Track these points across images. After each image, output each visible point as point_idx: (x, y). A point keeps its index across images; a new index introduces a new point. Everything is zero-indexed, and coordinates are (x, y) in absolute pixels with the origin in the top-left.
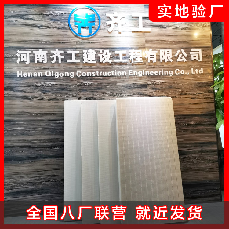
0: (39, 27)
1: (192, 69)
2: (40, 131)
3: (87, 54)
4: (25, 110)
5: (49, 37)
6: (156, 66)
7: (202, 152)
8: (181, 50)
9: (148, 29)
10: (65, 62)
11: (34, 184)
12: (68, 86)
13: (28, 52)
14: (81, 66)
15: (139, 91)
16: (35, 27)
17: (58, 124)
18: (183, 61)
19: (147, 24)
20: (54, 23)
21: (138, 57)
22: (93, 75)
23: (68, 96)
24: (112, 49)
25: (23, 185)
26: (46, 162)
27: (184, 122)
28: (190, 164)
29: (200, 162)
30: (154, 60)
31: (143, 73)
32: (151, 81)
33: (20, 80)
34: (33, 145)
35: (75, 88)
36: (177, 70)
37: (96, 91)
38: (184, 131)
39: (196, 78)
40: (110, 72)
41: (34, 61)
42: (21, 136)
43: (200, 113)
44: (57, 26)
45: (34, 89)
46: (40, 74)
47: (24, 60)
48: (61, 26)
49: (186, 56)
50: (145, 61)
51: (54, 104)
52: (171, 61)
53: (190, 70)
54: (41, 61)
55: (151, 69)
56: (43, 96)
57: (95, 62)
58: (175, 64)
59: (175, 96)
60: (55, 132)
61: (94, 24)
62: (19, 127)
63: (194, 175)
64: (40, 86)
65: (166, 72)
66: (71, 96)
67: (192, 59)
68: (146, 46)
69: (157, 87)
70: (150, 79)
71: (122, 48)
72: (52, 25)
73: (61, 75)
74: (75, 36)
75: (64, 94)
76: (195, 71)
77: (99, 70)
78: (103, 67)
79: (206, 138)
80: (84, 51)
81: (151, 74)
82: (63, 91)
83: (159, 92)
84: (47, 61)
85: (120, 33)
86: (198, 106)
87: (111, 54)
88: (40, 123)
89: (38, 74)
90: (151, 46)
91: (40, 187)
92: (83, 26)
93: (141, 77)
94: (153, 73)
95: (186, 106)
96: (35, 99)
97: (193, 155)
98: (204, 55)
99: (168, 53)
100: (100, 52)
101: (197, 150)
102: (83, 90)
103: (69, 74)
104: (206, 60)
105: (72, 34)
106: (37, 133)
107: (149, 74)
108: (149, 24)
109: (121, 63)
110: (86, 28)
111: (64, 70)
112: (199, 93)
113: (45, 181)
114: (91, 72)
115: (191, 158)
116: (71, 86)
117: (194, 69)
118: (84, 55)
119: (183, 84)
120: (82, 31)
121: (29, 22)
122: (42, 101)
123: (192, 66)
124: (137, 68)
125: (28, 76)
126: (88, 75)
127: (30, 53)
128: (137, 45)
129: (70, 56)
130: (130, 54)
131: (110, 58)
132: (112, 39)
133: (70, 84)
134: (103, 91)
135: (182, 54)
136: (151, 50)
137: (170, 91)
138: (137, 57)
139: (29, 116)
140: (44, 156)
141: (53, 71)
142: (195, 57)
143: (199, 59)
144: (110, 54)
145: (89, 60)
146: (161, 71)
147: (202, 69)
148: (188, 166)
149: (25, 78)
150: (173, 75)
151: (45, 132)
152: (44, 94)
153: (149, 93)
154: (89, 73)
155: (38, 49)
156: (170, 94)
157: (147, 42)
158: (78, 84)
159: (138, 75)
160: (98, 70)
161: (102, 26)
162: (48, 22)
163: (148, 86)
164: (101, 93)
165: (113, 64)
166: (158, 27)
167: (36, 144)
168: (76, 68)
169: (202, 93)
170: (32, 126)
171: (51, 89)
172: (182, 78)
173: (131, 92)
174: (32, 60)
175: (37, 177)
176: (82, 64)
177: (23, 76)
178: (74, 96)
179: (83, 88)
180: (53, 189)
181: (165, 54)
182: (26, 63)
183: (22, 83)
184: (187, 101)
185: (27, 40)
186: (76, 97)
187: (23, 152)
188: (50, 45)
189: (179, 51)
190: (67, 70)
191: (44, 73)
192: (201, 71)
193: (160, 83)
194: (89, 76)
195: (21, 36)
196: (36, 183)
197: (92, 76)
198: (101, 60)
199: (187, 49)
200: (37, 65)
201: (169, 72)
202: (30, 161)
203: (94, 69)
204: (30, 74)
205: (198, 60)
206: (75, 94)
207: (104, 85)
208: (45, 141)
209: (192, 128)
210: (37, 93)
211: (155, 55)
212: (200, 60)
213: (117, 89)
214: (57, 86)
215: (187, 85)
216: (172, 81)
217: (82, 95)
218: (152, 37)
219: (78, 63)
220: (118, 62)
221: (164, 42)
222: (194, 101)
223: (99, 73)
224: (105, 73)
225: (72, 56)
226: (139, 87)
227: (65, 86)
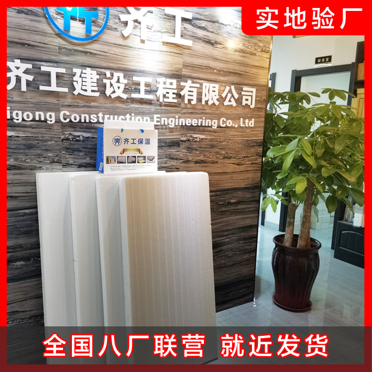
1: (242, 119)
3: (80, 76)
6: (194, 111)
7: (239, 240)
8: (230, 87)
9: (188, 43)
10: (36, 90)
12: (42, 140)
14: (70, 101)
15: (168, 153)
17: (21, 216)
18: (232, 105)
19: (188, 33)
21: (171, 91)
22: (92, 121)
23: (42, 160)
24: (128, 71)
27: (224, 200)
28: (224, 259)
29: (236, 254)
30: (192, 100)
31: (175, 120)
32: (185, 135)
35: (57, 145)
36: (223, 120)
38: (223, 213)
39: (244, 134)
40: (124, 118)
43: (244, 186)
49: (236, 98)
50: (180, 100)
52: (217, 103)
53: (238, 121)
55: (188, 116)
57: (97, 94)
58: (221, 110)
59: (216, 160)
60: (15, 232)
61: (97, 16)
63: (227, 273)
66: (48, 162)
67: (243, 104)
68: (183, 73)
69: (194, 146)
70: (185, 132)
71: (145, 73)
73: (28, 116)
75: (33, 157)
76: (244, 123)
77: (104, 112)
78: (110, 105)
79: (247, 220)
80: (75, 70)
81: (187, 124)
82: (31, 151)
83: (196, 155)
85: (143, 41)
86: (242, 176)
87: (126, 81)
90: (190, 74)
92: (73, 14)
93: (172, 128)
94: (190, 122)
95: (228, 176)
97: (229, 246)
98: (257, 99)
99: (214, 89)
100: (105, 75)
101: (235, 238)
102: (73, 149)
103: (45, 116)
104: (260, 106)
105: (49, 28)
107: (184, 124)
108: (190, 33)
109: (142, 101)
110: (80, 21)
111: (32, 105)
112: (246, 157)
114: (90, 114)
116: (48, 141)
117: (244, 119)
118: (75, 78)
119: (227, 142)
120: (71, 25)
123: (242, 113)
124: (167, 112)
126: (83, 121)
128: (169, 69)
129: (46, 78)
130: (158, 85)
131: (125, 88)
132: (128, 52)
133: (47, 137)
135: (232, 94)
136: (189, 82)
137: (210, 153)
138: (168, 93)
141: (9, 108)
142: (247, 100)
143: (251, 104)
144: (124, 81)
145: (86, 90)
147: (253, 119)
148: (223, 262)
150: (217, 127)
153: (181, 155)
154: (85, 117)
156: (210, 158)
157: (186, 66)
158: (62, 137)
159: (168, 124)
160: (102, 112)
161: (111, 23)
163: (182, 144)
165: (129, 101)
166: (204, 41)
168: (58, 105)
169: (249, 157)
172: (228, 132)
176: (70, 96)
178: (56, 160)
179: (73, 144)
181: (209, 90)
184: (231, 168)
186: (59, 162)
189: (228, 88)
190: (39, 105)
192: (251, 123)
193: (198, 139)
194: (85, 122)
197: (90, 122)
198: (108, 92)
199: (239, 87)
201: (212, 122)
203: (93, 109)
205: (249, 106)
206: (57, 156)
209: (232, 208)
211: (195, 90)
212: (253, 106)
214: (18, 141)
215: (233, 144)
216: (215, 136)
217: (71, 159)
218: (193, 59)
219: (64, 94)
220: (138, 98)
221: (210, 71)
222: (239, 168)
223: (104, 116)
224: (114, 117)
225: (50, 78)
226: (168, 146)
227: (36, 140)
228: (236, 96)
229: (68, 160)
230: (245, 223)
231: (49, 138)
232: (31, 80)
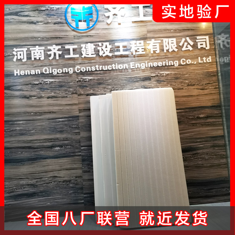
0: (35, 23)
1: (199, 58)
2: (39, 131)
3: (85, 48)
4: (23, 110)
5: (46, 33)
6: (159, 57)
7: (214, 146)
8: (186, 39)
9: (149, 18)
10: (63, 58)
11: (35, 186)
12: (67, 83)
13: (25, 50)
14: (80, 61)
15: (143, 85)
16: (31, 24)
17: (57, 122)
18: (189, 50)
19: (148, 13)
20: (50, 18)
21: (140, 48)
22: (92, 70)
23: (67, 93)
24: (111, 41)
25: (24, 188)
26: (47, 163)
27: (193, 115)
28: (202, 160)
29: (212, 158)
30: (157, 51)
31: (145, 65)
32: (154, 73)
33: (17, 79)
34: (32, 146)
35: (75, 84)
36: (183, 60)
37: (96, 86)
38: (194, 125)
39: (204, 67)
40: (111, 66)
41: (30, 58)
42: (21, 137)
43: (211, 105)
44: (53, 21)
45: (32, 87)
46: (38, 71)
47: (21, 58)
48: (57, 21)
49: (192, 45)
50: (148, 52)
51: (53, 101)
52: (176, 50)
53: (196, 60)
54: (38, 58)
55: (155, 61)
56: (41, 94)
57: (95, 56)
58: (180, 54)
59: (181, 87)
60: (55, 131)
61: (92, 17)
62: (18, 127)
63: (207, 172)
64: (37, 84)
65: (171, 63)
66: (70, 93)
67: (199, 47)
68: (148, 36)
69: (162, 79)
70: (154, 71)
71: (123, 40)
72: (48, 20)
73: (60, 71)
74: (72, 30)
75: (63, 91)
76: (202, 60)
78: (103, 61)
79: (218, 131)
80: (82, 45)
81: (155, 66)
82: (62, 88)
83: (164, 85)
84: (44, 58)
85: (119, 24)
86: (208, 98)
87: (111, 46)
88: (39, 122)
89: (35, 71)
90: (153, 36)
91: (42, 189)
92: (80, 19)
93: (144, 69)
94: (157, 64)
95: (194, 98)
96: (33, 98)
97: (205, 151)
98: (211, 43)
99: (172, 42)
100: (99, 45)
101: (209, 144)
102: (83, 86)
103: (68, 70)
105: (69, 28)
106: (36, 132)
107: (152, 66)
109: (122, 56)
110: (84, 21)
111: (62, 65)
112: (208, 84)
113: (47, 183)
114: (91, 67)
115: (203, 153)
116: (69, 83)
117: (202, 58)
118: (82, 49)
119: (189, 75)
120: (79, 24)
121: (25, 19)
122: (40, 100)
123: (199, 54)
124: (139, 60)
125: (25, 74)
126: (87, 70)
127: (27, 51)
128: (138, 35)
129: (68, 51)
130: (131, 46)
131: (110, 51)
132: (111, 31)
133: (69, 80)
134: (104, 86)
135: (188, 42)
136: (153, 40)
137: (176, 83)
138: (138, 49)
139: (27, 116)
140: (44, 157)
141: (51, 68)
142: (202, 44)
143: (206, 46)
145: (88, 55)
146: (165, 62)
147: (210, 57)
148: (200, 163)
149: (22, 76)
150: (178, 65)
151: (45, 132)
152: (42, 92)
153: (153, 86)
155: (35, 46)
156: (176, 86)
157: (149, 32)
158: (77, 80)
159: (141, 67)
160: (98, 65)
161: (100, 18)
162: (44, 18)
163: (152, 78)
164: (101, 89)
165: (114, 57)
167: (35, 144)
168: (74, 64)
169: (212, 83)
170: (31, 125)
171: (49, 87)
172: (188, 68)
173: (134, 86)
174: (29, 58)
175: (38, 178)
176: (80, 59)
177: (20, 74)
178: (74, 92)
179: (83, 83)
180: (55, 192)
181: (168, 43)
182: (23, 61)
183: (19, 81)
184: (196, 92)
185: (23, 38)
186: (76, 93)
187: (23, 153)
188: (47, 41)
189: (183, 40)
190: (65, 66)
191: (41, 70)
192: (209, 59)
193: (165, 75)
194: (89, 71)
195: (17, 34)
196: (37, 186)
197: (92, 71)
198: (101, 54)
199: (193, 37)
200: (34, 62)
201: (173, 62)
202: (30, 162)
203: (93, 64)
204: (28, 72)
205: (205, 48)
206: (75, 90)
207: (105, 79)
208: (44, 141)
209: (202, 121)
210: (35, 91)
211: (158, 45)
212: (208, 48)
213: (119, 83)
214: (56, 84)
215: (194, 75)
216: (177, 71)
217: (82, 91)
218: (154, 27)
219: (77, 58)
220: (119, 55)
221: (168, 31)
222: (203, 92)
223: (99, 67)
224: (105, 67)
225: (70, 51)
226: (142, 80)
227: (64, 83)
228: (192, 43)
229: (81, 92)
230: (217, 133)
231: (70, 81)
232: (61, 53)
